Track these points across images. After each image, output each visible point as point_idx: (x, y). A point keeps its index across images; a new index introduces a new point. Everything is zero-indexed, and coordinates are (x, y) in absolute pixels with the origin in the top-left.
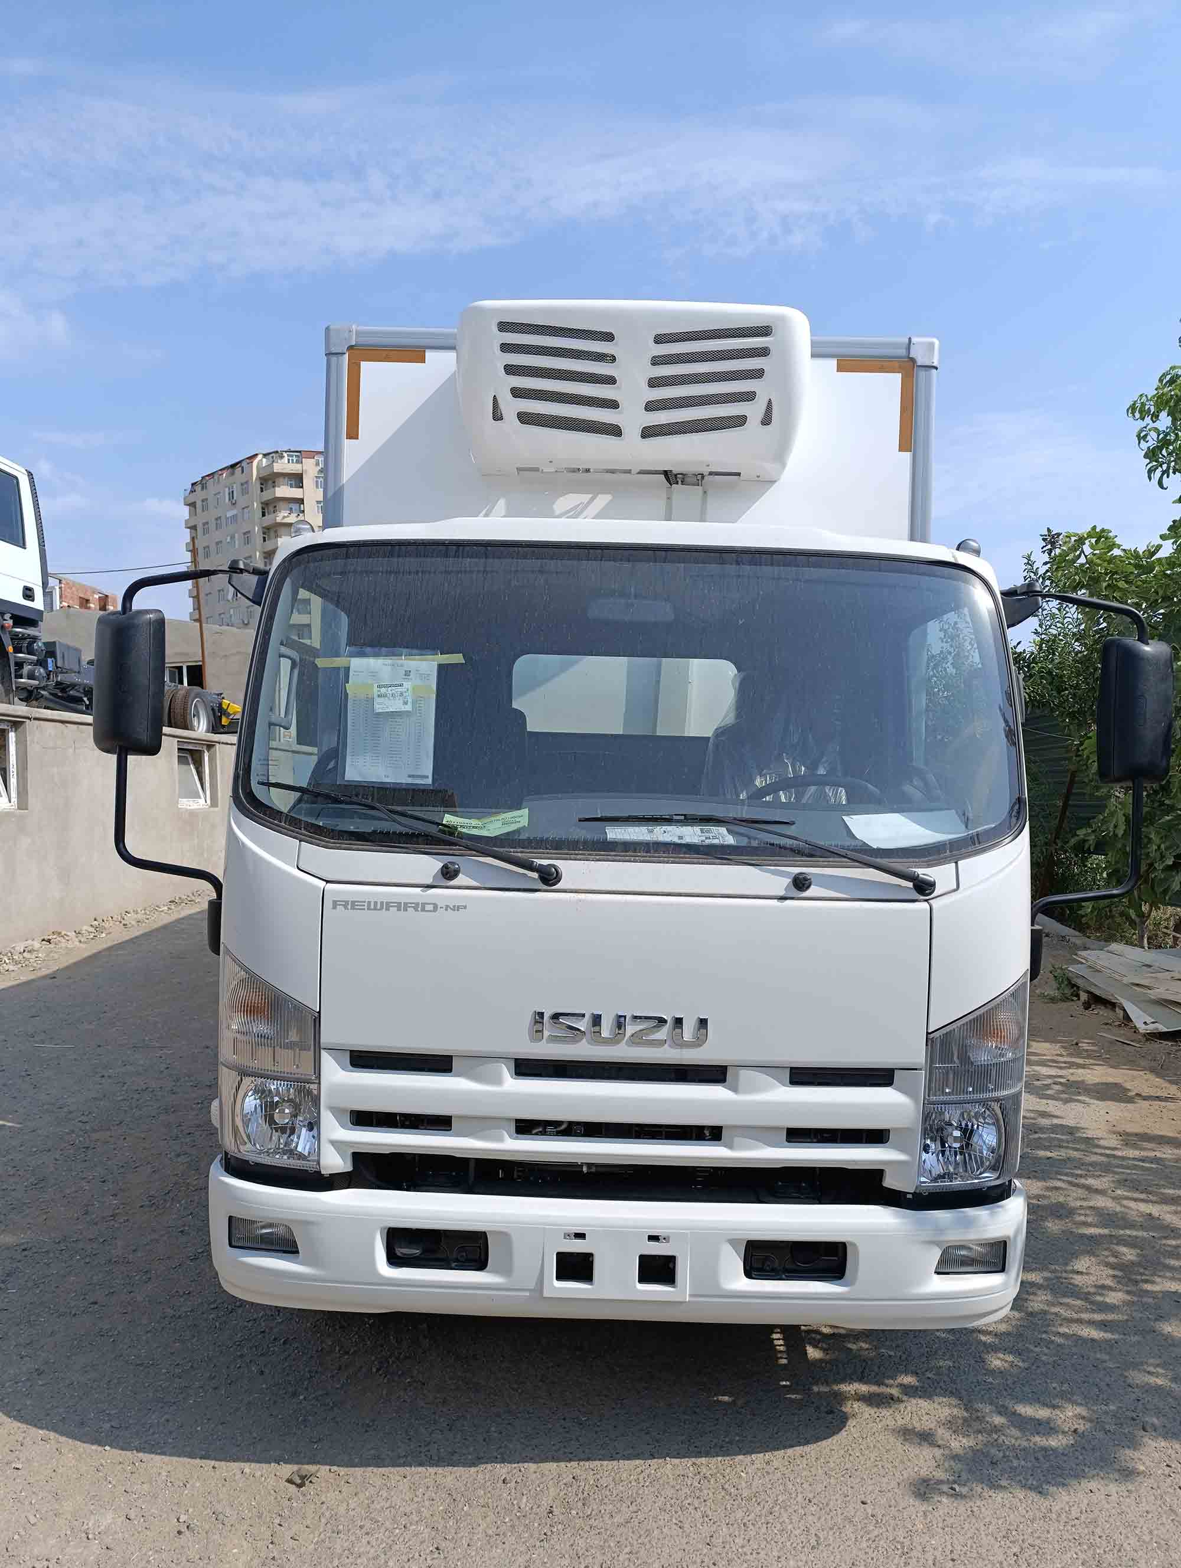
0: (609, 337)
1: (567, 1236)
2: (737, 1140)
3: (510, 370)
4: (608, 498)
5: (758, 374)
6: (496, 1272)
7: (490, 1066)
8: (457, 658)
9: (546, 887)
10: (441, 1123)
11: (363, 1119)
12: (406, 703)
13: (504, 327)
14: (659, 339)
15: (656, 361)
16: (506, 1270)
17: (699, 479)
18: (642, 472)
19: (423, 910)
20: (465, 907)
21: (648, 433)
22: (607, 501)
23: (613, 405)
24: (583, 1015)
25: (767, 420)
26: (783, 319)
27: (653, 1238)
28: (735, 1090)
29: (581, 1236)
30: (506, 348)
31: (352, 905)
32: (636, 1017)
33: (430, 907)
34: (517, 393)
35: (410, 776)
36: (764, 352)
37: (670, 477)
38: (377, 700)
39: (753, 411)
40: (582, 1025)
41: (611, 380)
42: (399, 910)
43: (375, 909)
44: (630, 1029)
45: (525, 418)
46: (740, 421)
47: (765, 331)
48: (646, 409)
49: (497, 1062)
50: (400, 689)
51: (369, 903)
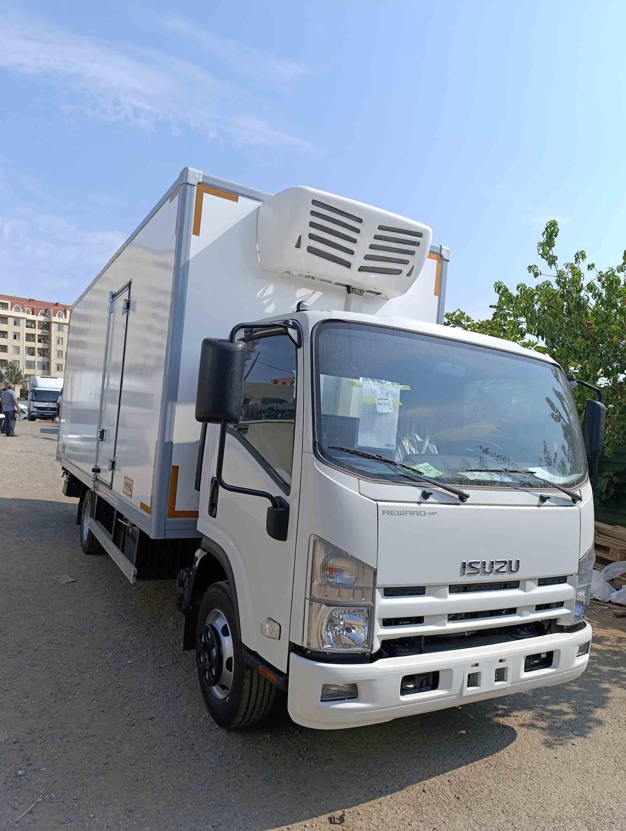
0: (360, 221)
1: (472, 666)
2: (524, 612)
3: (312, 224)
4: (321, 293)
5: (412, 253)
6: (443, 689)
7: (442, 590)
8: (407, 388)
9: (462, 503)
10: (419, 620)
11: (388, 623)
12: (390, 409)
13: (314, 202)
14: (381, 228)
15: (376, 237)
16: (448, 687)
17: (361, 292)
18: (336, 284)
19: (420, 515)
20: (436, 513)
21: (361, 269)
22: (319, 296)
23: (351, 252)
24: (479, 562)
25: (409, 275)
26: (427, 231)
27: (501, 661)
28: (524, 590)
29: (477, 665)
30: (313, 213)
31: (390, 513)
32: (498, 562)
33: (423, 513)
34: (311, 236)
35: (386, 445)
36: (417, 244)
37: (349, 289)
38: (378, 406)
39: (405, 269)
40: (479, 566)
41: (354, 241)
42: (410, 515)
43: (401, 515)
44: (496, 567)
45: (311, 250)
46: (399, 272)
47: (419, 235)
48: (365, 258)
49: (444, 587)
50: (386, 401)
51: (398, 512)
